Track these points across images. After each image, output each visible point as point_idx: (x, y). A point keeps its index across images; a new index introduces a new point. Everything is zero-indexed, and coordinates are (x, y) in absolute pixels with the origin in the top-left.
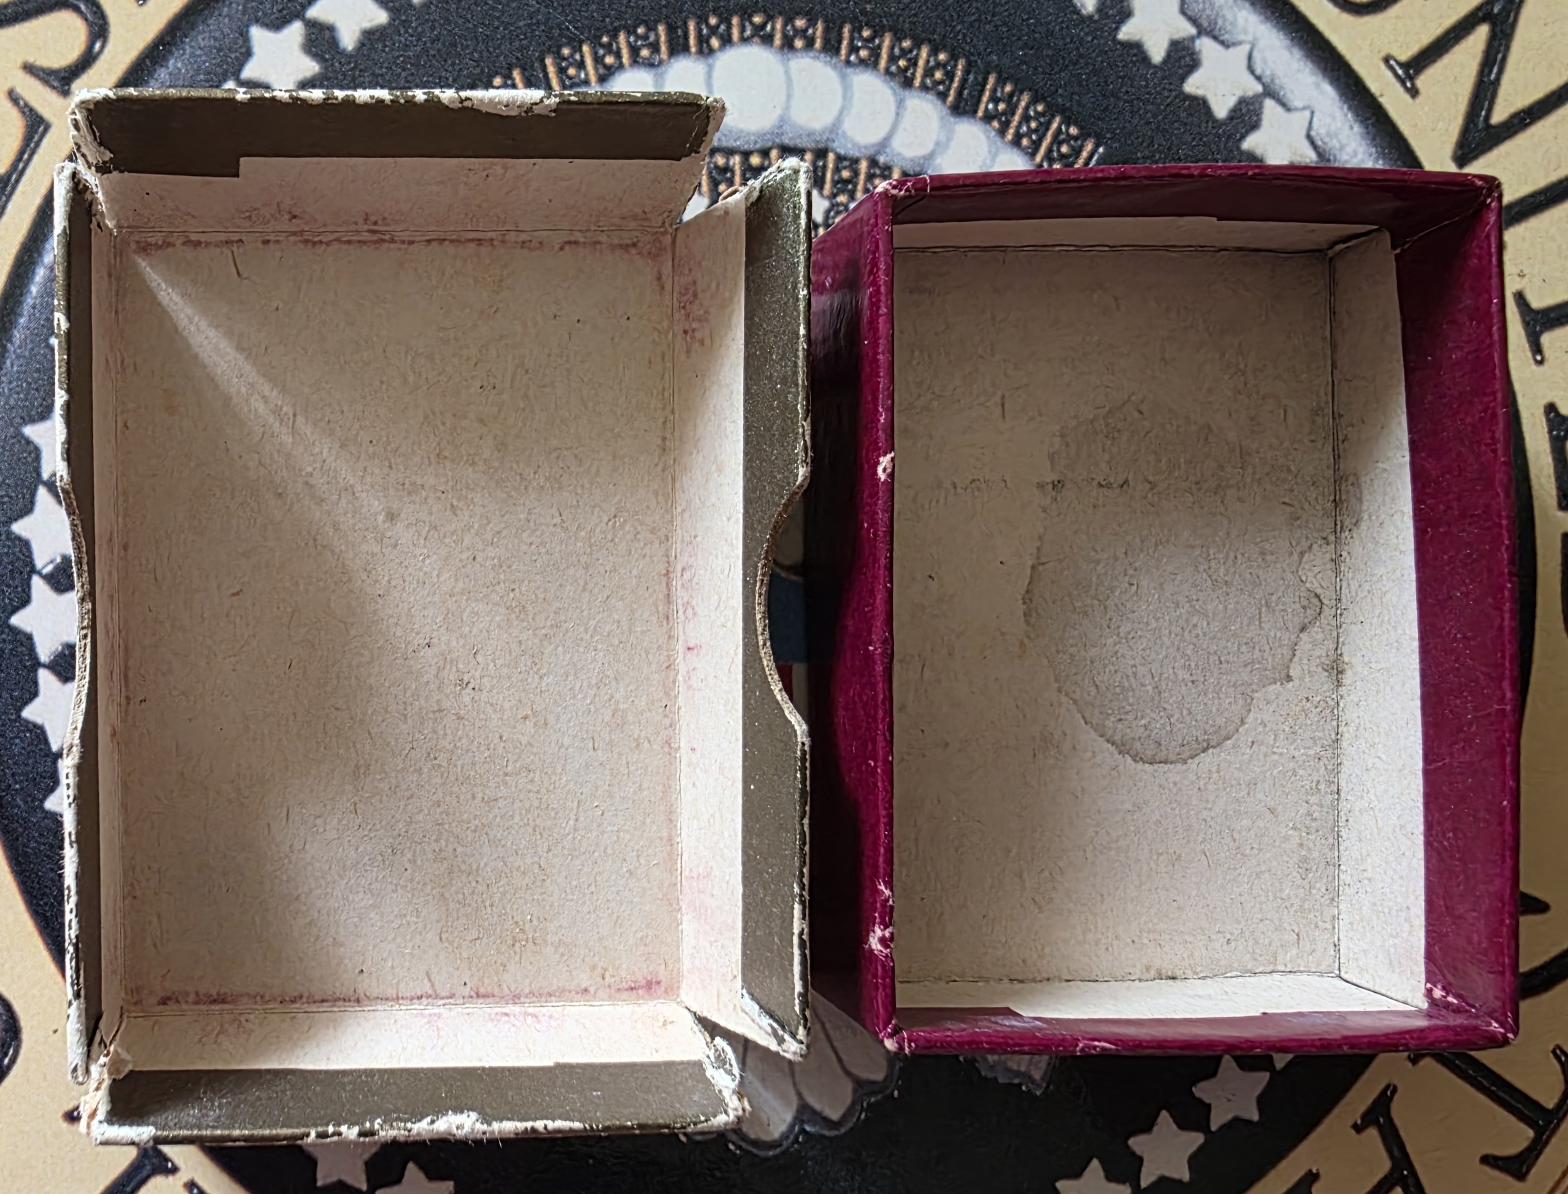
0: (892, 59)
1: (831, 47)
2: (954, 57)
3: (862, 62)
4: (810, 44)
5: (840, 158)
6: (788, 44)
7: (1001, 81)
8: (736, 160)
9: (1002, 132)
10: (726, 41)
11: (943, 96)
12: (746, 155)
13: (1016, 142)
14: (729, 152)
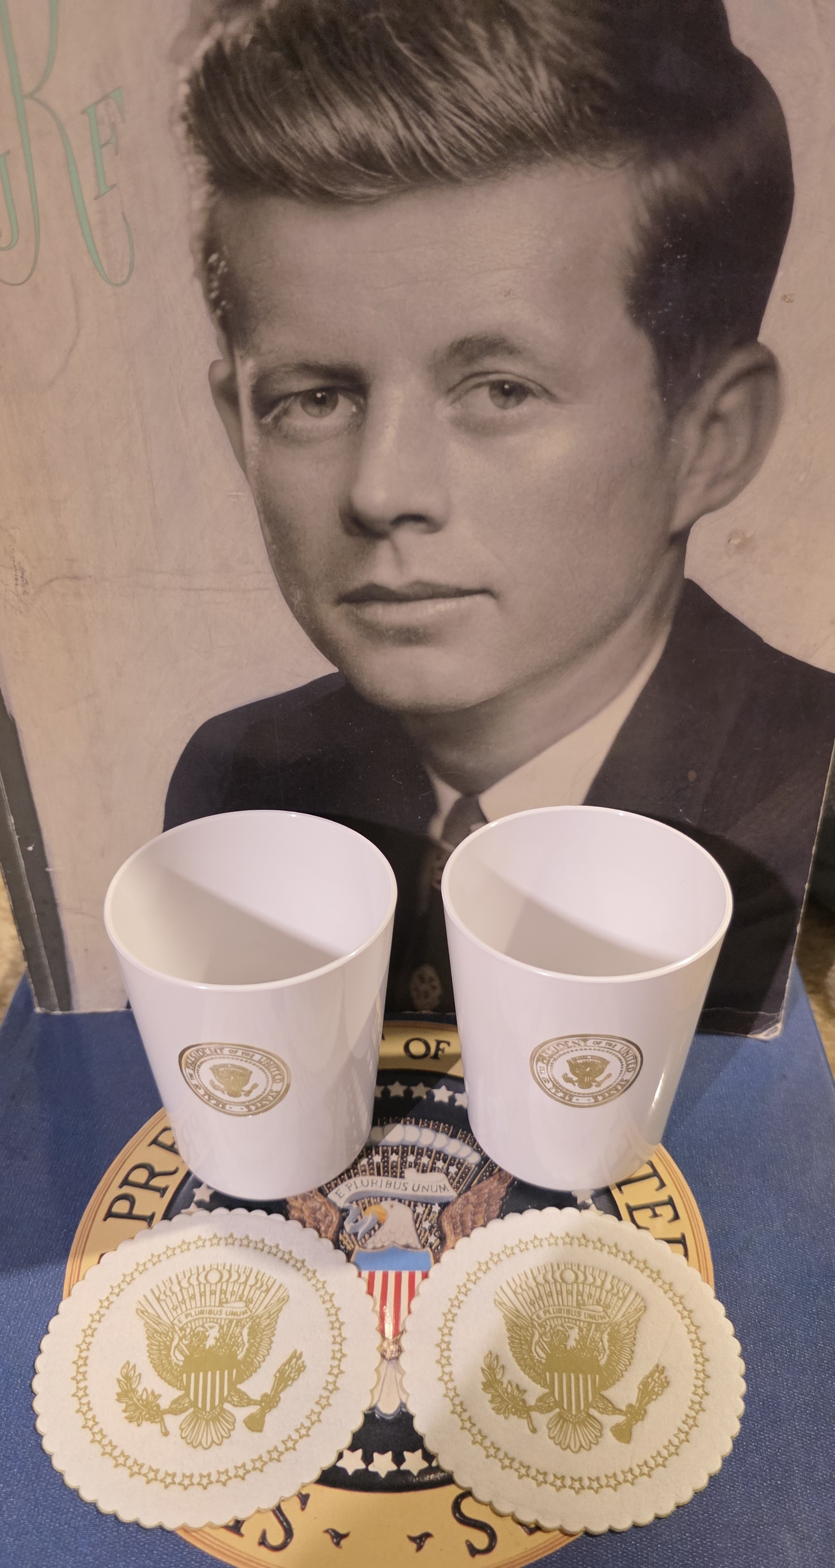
0: (433, 1126)
1: (417, 1123)
2: (450, 1126)
3: (425, 1127)
4: (411, 1123)
5: (418, 1149)
6: (405, 1123)
7: (463, 1131)
8: (390, 1149)
9: (464, 1141)
10: (388, 1123)
11: (447, 1134)
12: (392, 1148)
13: (468, 1144)
14: (388, 1147)
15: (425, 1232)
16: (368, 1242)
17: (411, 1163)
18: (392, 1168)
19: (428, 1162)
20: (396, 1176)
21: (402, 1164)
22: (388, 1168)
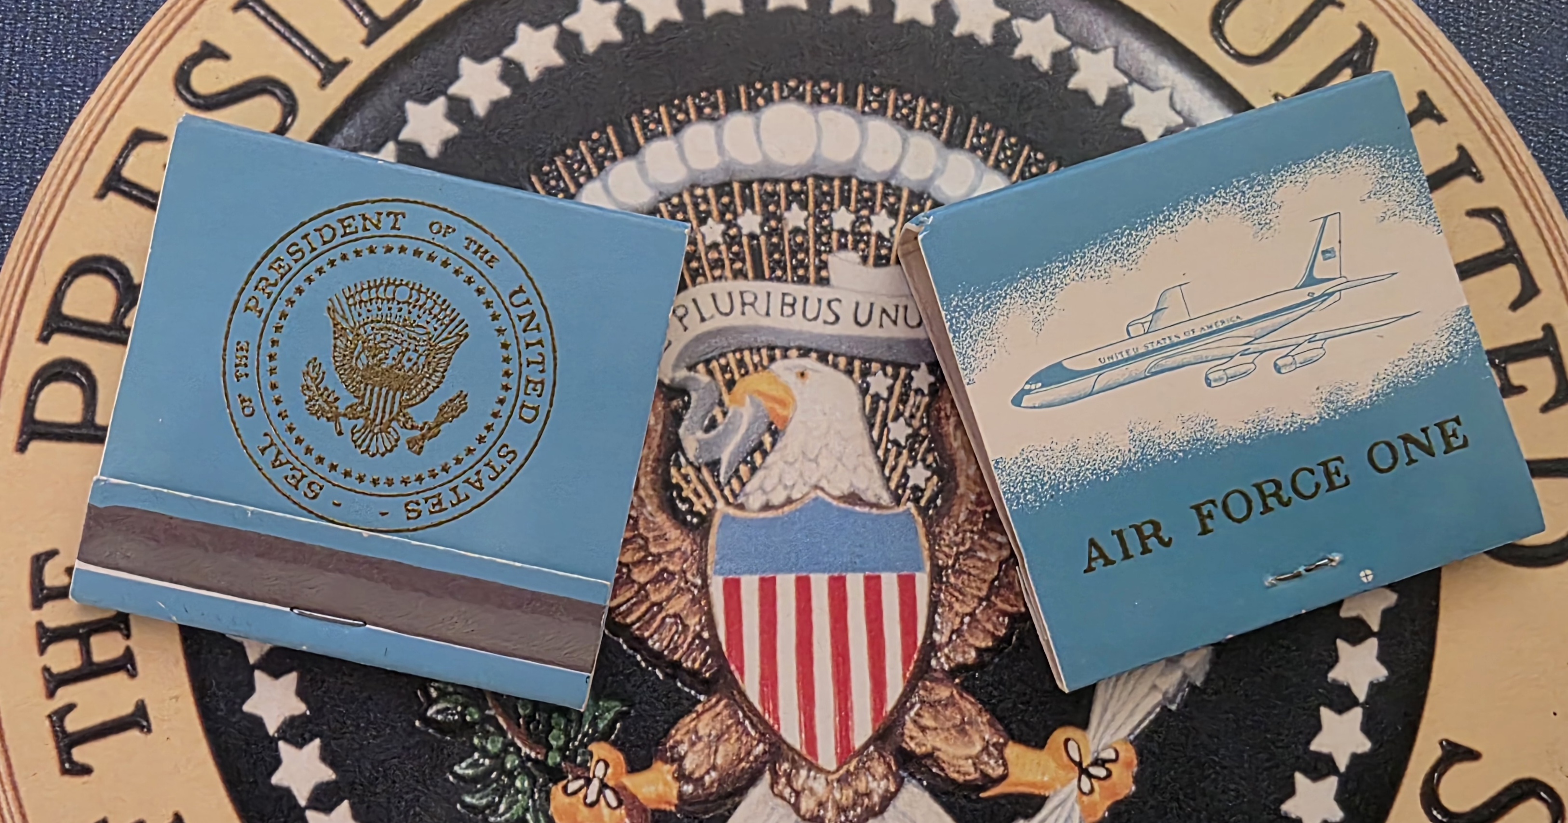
15: (899, 454)
16: (748, 488)
17: (842, 233)
18: (794, 254)
19: (891, 230)
20: (804, 280)
21: (818, 237)
22: (783, 254)
